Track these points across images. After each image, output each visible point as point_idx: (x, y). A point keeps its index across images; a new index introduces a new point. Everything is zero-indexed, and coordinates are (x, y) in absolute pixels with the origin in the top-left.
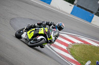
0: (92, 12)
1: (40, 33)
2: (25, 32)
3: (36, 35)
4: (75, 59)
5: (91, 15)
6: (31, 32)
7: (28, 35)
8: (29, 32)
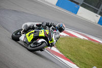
0: (78, 3)
1: (40, 35)
2: (23, 34)
3: (36, 38)
4: (60, 52)
5: (76, 6)
6: (31, 34)
7: (27, 37)
8: (28, 34)
